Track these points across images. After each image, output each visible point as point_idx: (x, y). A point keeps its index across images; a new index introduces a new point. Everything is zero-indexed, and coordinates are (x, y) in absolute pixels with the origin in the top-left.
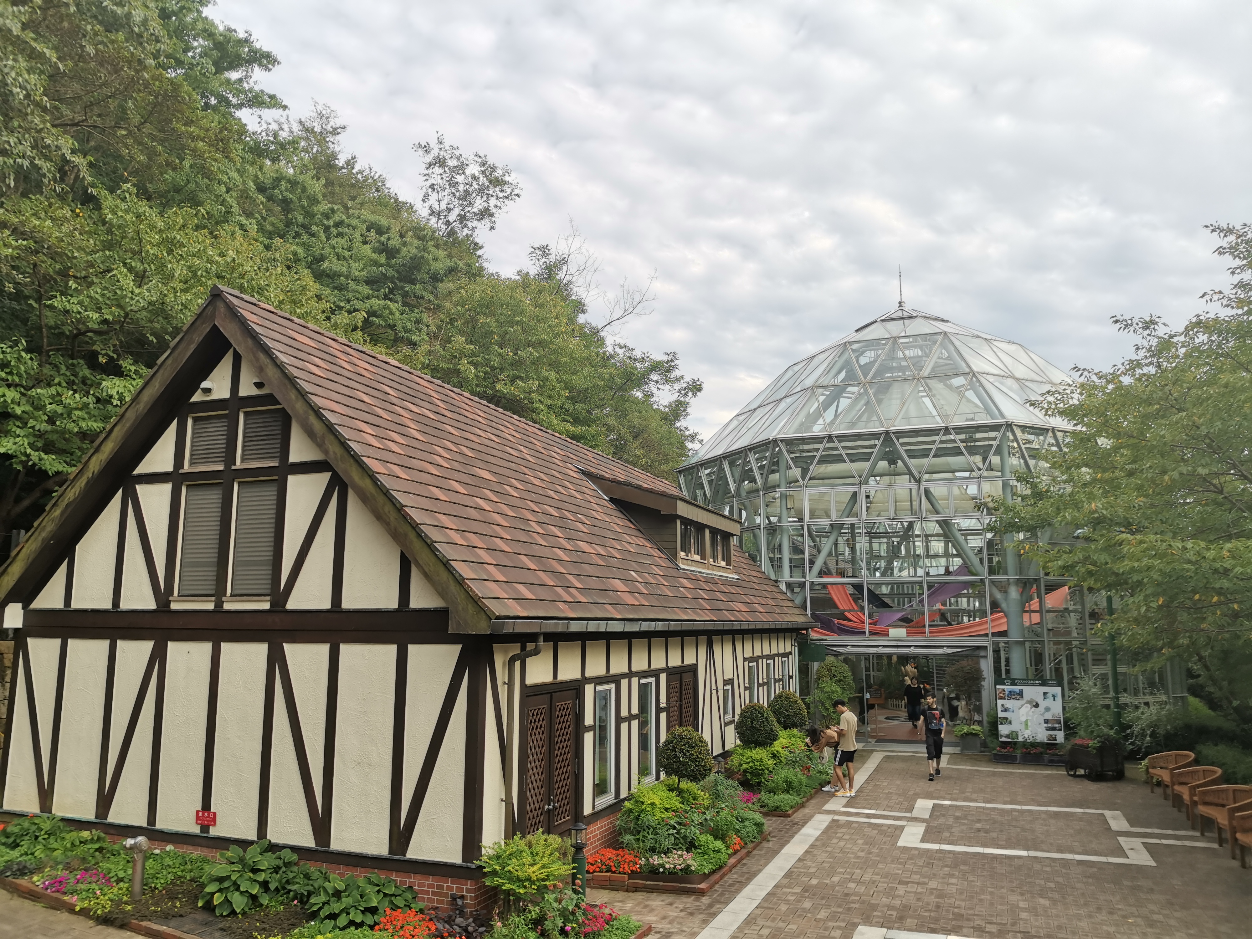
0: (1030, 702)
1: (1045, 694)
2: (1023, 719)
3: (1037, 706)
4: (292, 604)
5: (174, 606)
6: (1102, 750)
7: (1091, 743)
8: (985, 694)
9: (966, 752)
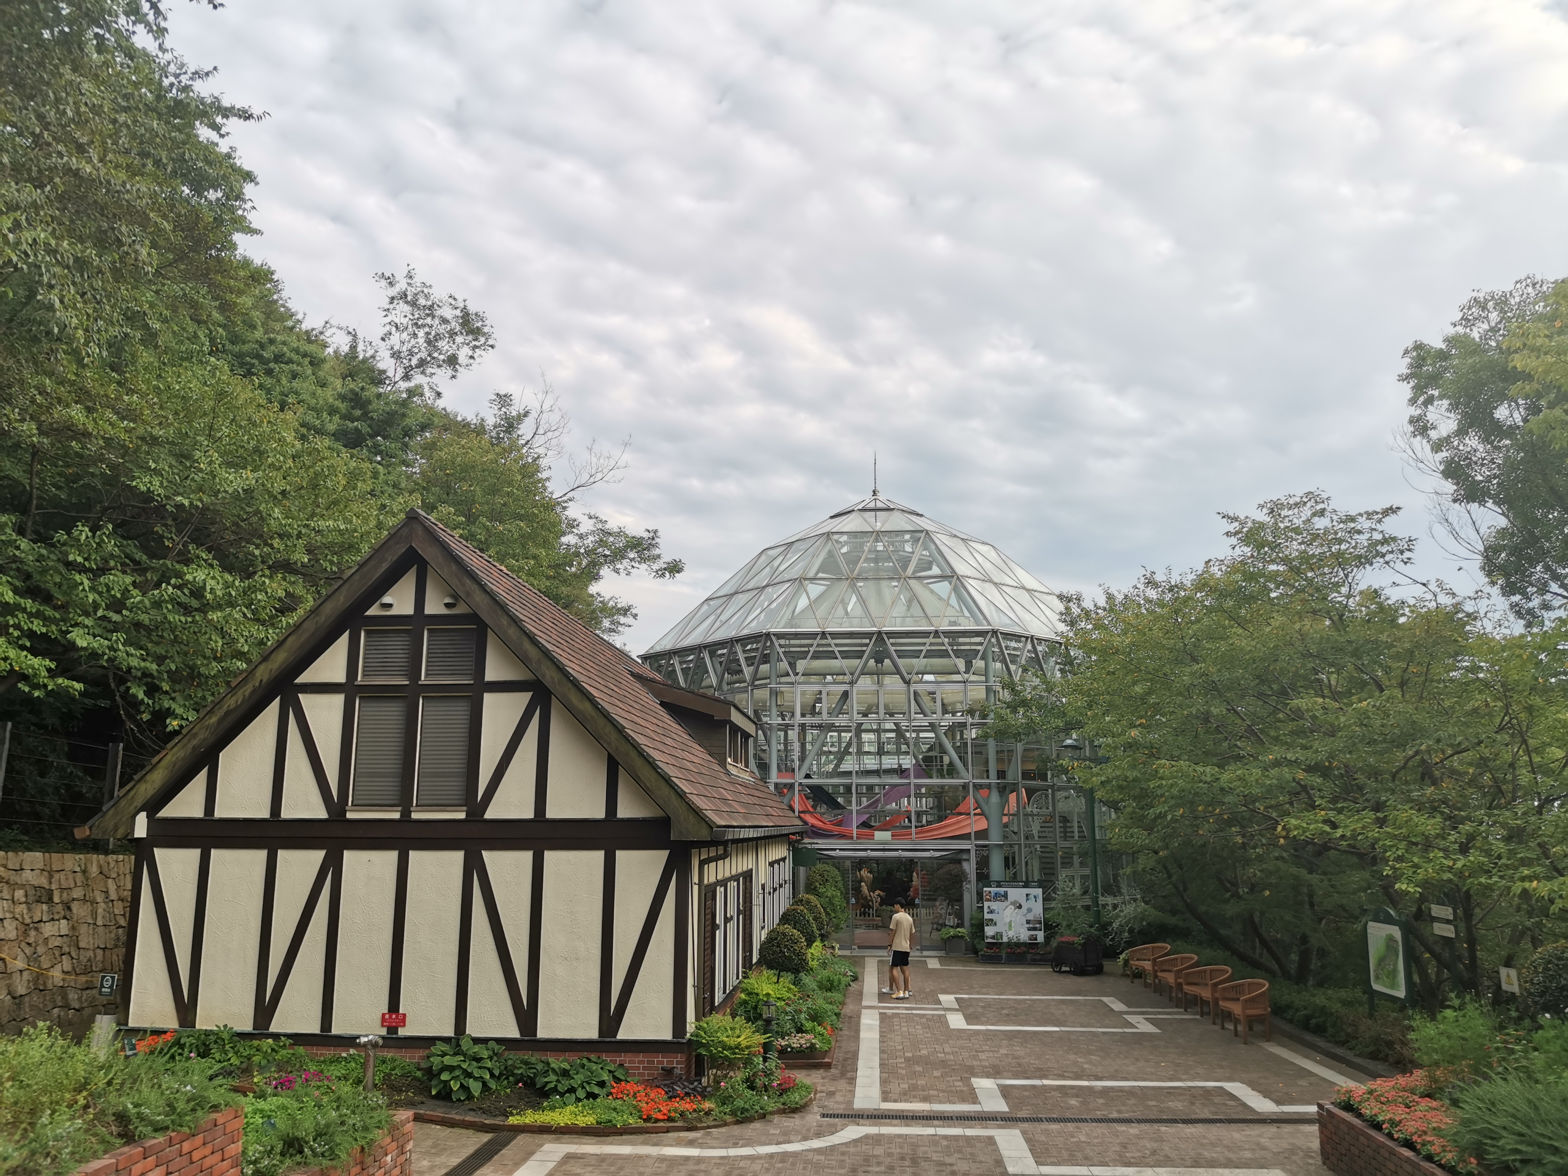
0: (1012, 903)
1: (1027, 895)
2: (1007, 920)
3: (1020, 907)
4: (491, 814)
5: (350, 815)
6: (1084, 945)
7: (1076, 939)
8: (966, 897)
9: (952, 954)
